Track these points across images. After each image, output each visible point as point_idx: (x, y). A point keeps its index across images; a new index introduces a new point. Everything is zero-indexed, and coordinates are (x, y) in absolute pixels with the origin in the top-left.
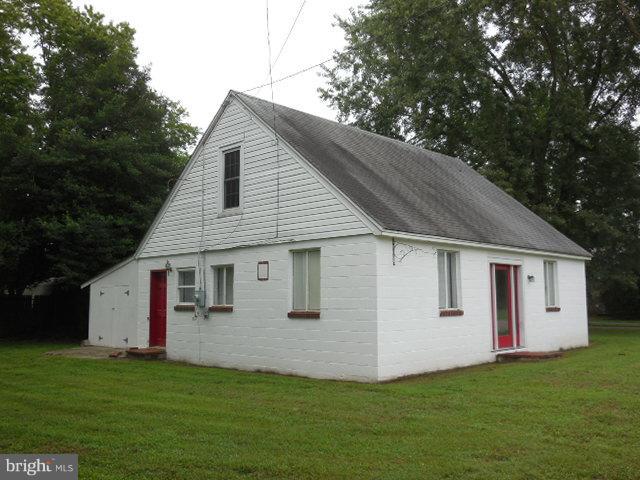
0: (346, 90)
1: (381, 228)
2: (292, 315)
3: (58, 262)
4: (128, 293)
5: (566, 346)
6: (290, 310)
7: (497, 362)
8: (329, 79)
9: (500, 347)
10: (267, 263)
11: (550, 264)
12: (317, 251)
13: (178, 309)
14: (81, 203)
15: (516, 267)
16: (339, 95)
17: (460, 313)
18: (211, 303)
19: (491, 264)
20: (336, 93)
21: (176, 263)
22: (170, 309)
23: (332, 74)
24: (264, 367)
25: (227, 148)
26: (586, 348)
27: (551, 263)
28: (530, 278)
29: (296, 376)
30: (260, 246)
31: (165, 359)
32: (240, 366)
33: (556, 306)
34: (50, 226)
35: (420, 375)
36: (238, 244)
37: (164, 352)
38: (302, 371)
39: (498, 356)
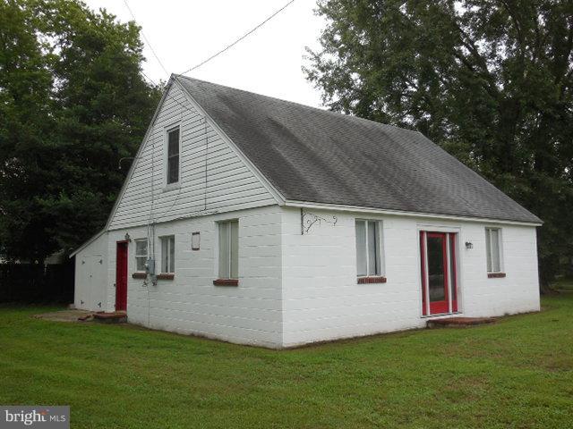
0: (330, 72)
1: (284, 199)
2: (217, 283)
3: (54, 234)
4: (101, 262)
5: (512, 311)
6: (216, 278)
7: (427, 328)
8: (315, 63)
9: (431, 312)
10: (198, 233)
11: (493, 231)
12: (235, 222)
13: (136, 276)
14: (77, 181)
15: (453, 235)
16: (324, 76)
17: (383, 280)
18: (159, 272)
19: (422, 233)
20: (321, 75)
21: (134, 235)
22: (130, 276)
23: (317, 58)
24: (196, 331)
25: (170, 128)
26: (537, 312)
27: (496, 230)
28: (468, 245)
29: (220, 341)
30: (192, 218)
31: (126, 322)
32: (179, 330)
33: (501, 272)
34: (47, 203)
35: (333, 342)
36: (177, 217)
37: (125, 316)
38: (225, 337)
39: (428, 322)
